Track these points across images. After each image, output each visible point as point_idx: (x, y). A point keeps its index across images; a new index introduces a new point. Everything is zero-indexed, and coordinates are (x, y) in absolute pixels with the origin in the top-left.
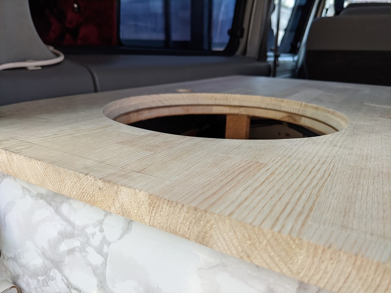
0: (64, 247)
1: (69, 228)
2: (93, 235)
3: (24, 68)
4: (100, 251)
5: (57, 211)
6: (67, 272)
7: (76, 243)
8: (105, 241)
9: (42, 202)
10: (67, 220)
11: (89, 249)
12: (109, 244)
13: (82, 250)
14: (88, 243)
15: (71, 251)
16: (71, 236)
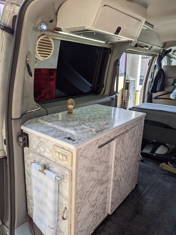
2: (44, 143)
3: (33, 111)
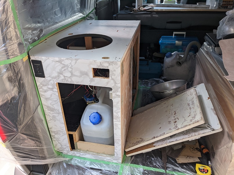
0: (63, 70)
1: (64, 66)
2: (69, 66)
4: (71, 68)
5: (61, 63)
6: (64, 74)
7: (66, 68)
8: (72, 66)
9: (57, 62)
10: (63, 64)
11: (69, 68)
12: (73, 66)
13: (67, 69)
14: (68, 67)
15: (65, 70)
16: (65, 67)
